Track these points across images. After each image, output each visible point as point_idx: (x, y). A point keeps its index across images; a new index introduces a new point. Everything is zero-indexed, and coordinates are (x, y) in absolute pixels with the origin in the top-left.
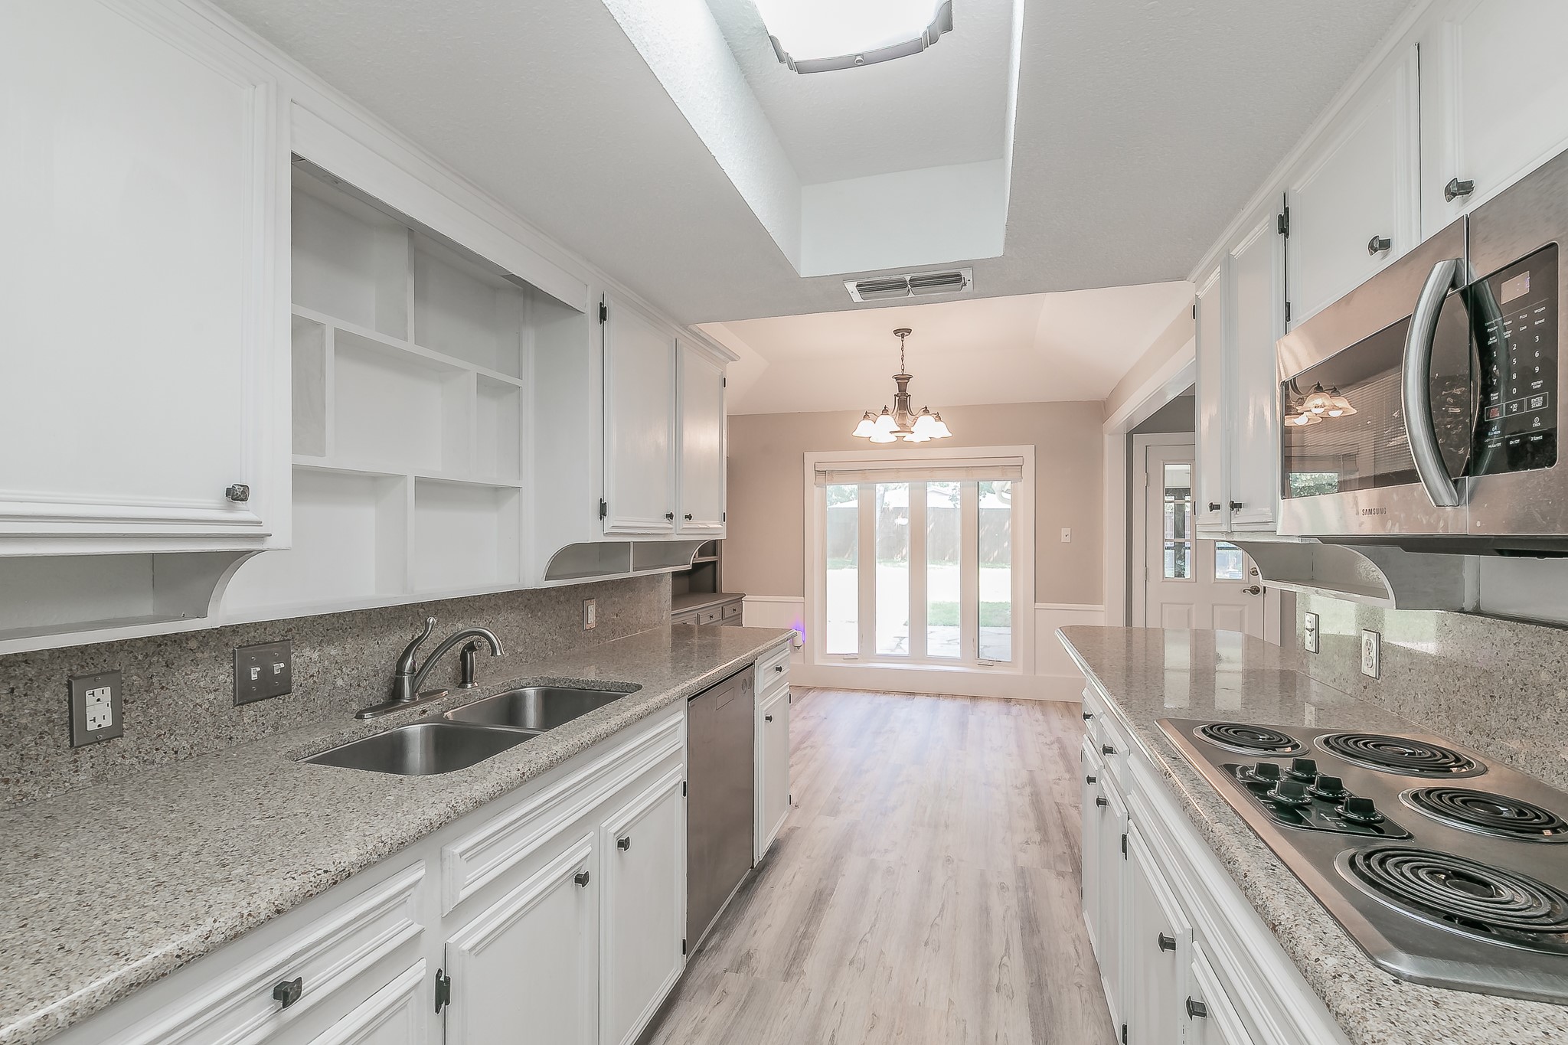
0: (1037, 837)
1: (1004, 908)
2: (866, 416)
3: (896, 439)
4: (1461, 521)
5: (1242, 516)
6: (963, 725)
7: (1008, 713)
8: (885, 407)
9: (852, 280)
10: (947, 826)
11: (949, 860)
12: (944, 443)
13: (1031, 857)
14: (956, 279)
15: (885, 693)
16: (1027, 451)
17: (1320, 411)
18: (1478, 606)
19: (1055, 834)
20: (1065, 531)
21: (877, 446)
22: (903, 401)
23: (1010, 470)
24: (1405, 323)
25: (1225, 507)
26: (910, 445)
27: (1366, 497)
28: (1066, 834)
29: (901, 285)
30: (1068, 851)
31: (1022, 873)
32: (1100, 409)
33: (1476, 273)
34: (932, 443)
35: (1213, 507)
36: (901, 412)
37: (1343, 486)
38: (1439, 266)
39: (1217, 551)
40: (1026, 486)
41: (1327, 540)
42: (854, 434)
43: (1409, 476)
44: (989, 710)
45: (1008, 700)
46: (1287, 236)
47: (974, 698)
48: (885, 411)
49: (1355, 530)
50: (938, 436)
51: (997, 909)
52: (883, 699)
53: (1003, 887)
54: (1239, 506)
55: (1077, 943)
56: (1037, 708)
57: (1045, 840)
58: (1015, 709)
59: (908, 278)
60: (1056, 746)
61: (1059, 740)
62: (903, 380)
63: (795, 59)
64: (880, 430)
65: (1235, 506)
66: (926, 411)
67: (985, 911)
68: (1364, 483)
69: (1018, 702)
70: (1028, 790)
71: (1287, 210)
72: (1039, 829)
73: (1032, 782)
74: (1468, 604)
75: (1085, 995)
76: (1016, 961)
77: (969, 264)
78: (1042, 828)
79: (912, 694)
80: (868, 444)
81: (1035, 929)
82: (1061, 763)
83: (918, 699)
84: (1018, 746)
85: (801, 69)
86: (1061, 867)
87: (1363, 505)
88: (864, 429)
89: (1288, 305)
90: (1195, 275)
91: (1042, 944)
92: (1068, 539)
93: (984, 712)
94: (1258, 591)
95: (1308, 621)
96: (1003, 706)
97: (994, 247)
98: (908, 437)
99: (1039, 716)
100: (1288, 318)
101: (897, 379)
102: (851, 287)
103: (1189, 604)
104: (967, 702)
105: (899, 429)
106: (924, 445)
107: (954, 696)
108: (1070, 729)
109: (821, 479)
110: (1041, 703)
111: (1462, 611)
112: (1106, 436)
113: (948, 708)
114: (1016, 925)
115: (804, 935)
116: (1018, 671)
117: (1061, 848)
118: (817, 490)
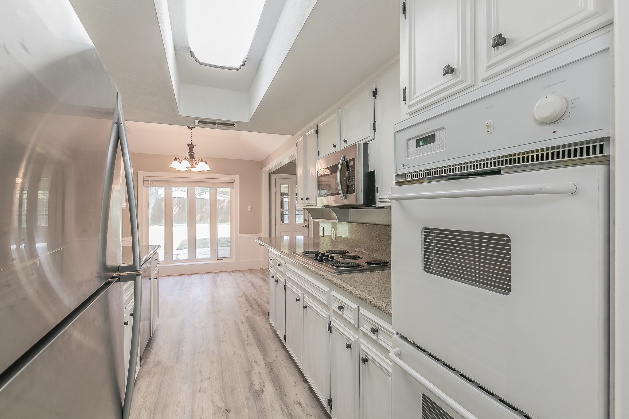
0: (250, 308)
1: (244, 328)
2: (176, 159)
3: (187, 169)
4: (345, 202)
5: (309, 201)
6: (215, 282)
7: (231, 276)
8: (185, 157)
9: (198, 119)
10: (219, 312)
11: (223, 320)
12: (208, 172)
13: (249, 313)
14: (233, 125)
15: (178, 275)
16: (236, 178)
17: (323, 172)
18: (351, 221)
19: (255, 306)
20: (249, 207)
21: (179, 171)
22: (191, 155)
23: (230, 184)
24: (337, 165)
25: (305, 199)
26: (193, 172)
27: (332, 197)
28: (258, 306)
29: (214, 123)
30: (260, 310)
31: (247, 318)
32: (261, 164)
33: (348, 158)
34: (203, 172)
35: (302, 199)
36: (191, 159)
37: (328, 195)
38: (342, 156)
39: (296, 215)
40: (236, 190)
41: (326, 207)
42: (170, 166)
43: (338, 194)
44: (223, 276)
45: (229, 272)
46: (318, 135)
47: (216, 272)
48: (185, 158)
49: (330, 204)
50: (206, 170)
51: (242, 327)
52: (179, 278)
53: (242, 323)
54: (308, 199)
55: (267, 330)
56: (241, 273)
57: (252, 308)
58: (233, 274)
59: (217, 122)
60: (250, 283)
61: (250, 281)
62: (191, 147)
63: (200, 61)
64: (183, 166)
65: (307, 199)
66: (202, 160)
67: (239, 329)
68: (332, 195)
69: (233, 272)
70: (244, 296)
71: (318, 129)
72: (250, 306)
73: (244, 294)
74: (349, 221)
75: (272, 339)
76: (251, 337)
77: (238, 122)
78: (251, 305)
79: (191, 274)
80: (174, 170)
81: (255, 330)
82: (253, 287)
83: (193, 276)
84: (237, 285)
85: (201, 64)
86: (259, 314)
87: (332, 199)
88: (175, 165)
89: (318, 152)
90: (296, 135)
91: (258, 332)
92: (250, 210)
93: (222, 276)
94: (307, 226)
95: (321, 229)
96: (228, 273)
97: (247, 120)
98: (193, 169)
99: (242, 275)
100: (318, 155)
101: (189, 146)
102: (197, 121)
103: (288, 232)
104: (214, 274)
105: (191, 166)
106: (199, 172)
107: (208, 273)
108: (253, 277)
109: (146, 184)
110: (242, 271)
111: (349, 222)
112: (263, 174)
113: (207, 278)
114: (249, 330)
115: (179, 351)
116: (233, 260)
117: (257, 309)
118: (144, 189)
